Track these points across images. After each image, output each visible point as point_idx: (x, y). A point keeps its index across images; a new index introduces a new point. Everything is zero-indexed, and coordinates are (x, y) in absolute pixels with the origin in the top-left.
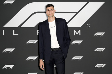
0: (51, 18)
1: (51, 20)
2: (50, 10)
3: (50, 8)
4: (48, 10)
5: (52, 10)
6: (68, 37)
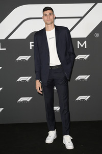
0: (49, 25)
1: (50, 28)
2: (48, 14)
3: (48, 12)
4: (46, 15)
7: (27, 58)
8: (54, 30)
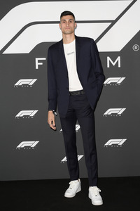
2: (67, 20)
5: (70, 21)
6: (99, 71)
7: (31, 82)
8: (74, 42)
